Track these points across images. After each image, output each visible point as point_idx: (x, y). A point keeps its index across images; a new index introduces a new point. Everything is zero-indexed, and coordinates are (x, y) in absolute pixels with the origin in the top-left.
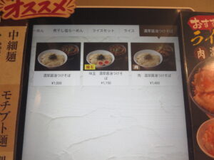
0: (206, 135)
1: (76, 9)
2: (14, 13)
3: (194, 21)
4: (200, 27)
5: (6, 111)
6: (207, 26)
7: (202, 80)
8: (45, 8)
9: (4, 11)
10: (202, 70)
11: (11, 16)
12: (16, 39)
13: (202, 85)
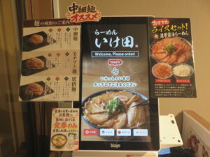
0: (156, 69)
1: (102, 18)
4: (157, 25)
5: (75, 60)
6: (160, 24)
7: (156, 47)
8: (88, 17)
9: (71, 19)
10: (156, 43)
11: (74, 21)
12: (77, 31)
13: (156, 50)
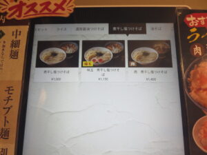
0: (202, 131)
1: (75, 9)
2: (17, 14)
3: (191, 19)
4: (197, 25)
5: (8, 106)
6: (203, 23)
7: (198, 76)
8: (46, 8)
9: (8, 11)
10: (198, 66)
11: (14, 16)
13: (198, 82)
